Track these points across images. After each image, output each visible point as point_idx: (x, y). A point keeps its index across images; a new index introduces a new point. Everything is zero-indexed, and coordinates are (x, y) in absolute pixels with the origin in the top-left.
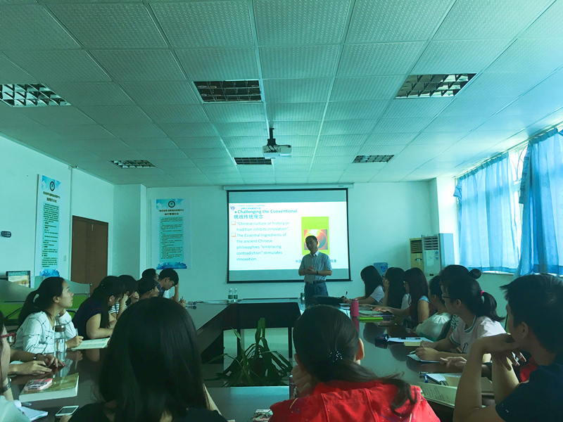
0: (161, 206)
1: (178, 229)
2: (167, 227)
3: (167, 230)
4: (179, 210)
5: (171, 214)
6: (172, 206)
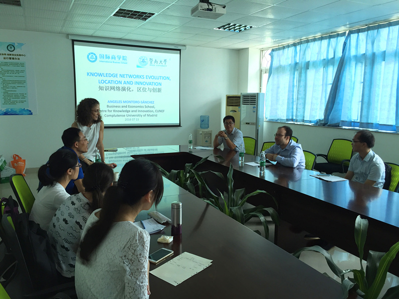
1: (21, 74)
2: (8, 71)
3: (8, 75)
4: (20, 55)
5: (10, 58)
6: (11, 50)
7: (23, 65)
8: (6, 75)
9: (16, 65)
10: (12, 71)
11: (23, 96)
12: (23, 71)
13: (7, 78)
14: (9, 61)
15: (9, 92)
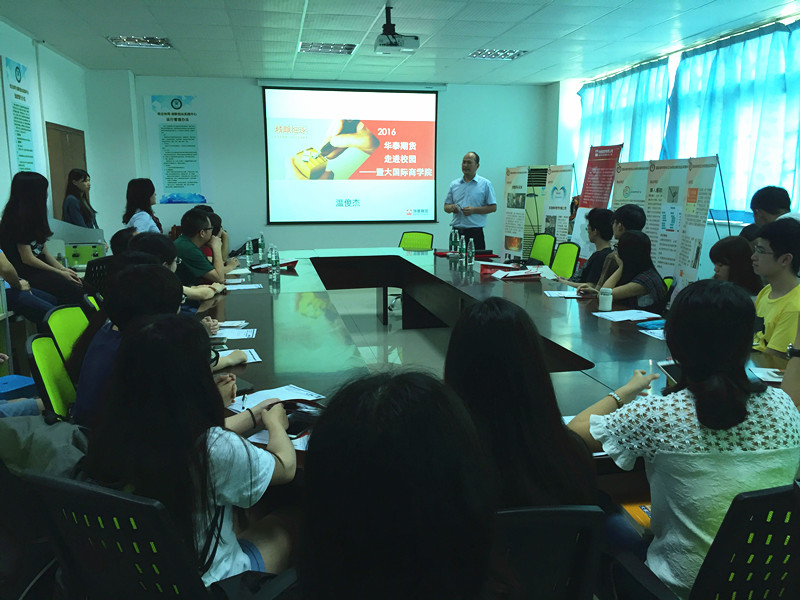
0: (159, 107)
1: (190, 143)
2: (172, 139)
3: (173, 144)
4: (189, 114)
5: (176, 119)
6: (177, 106)
7: (192, 128)
8: (171, 144)
9: (184, 128)
10: (179, 139)
11: (194, 175)
12: (193, 138)
13: (172, 149)
14: (173, 123)
15: (175, 170)
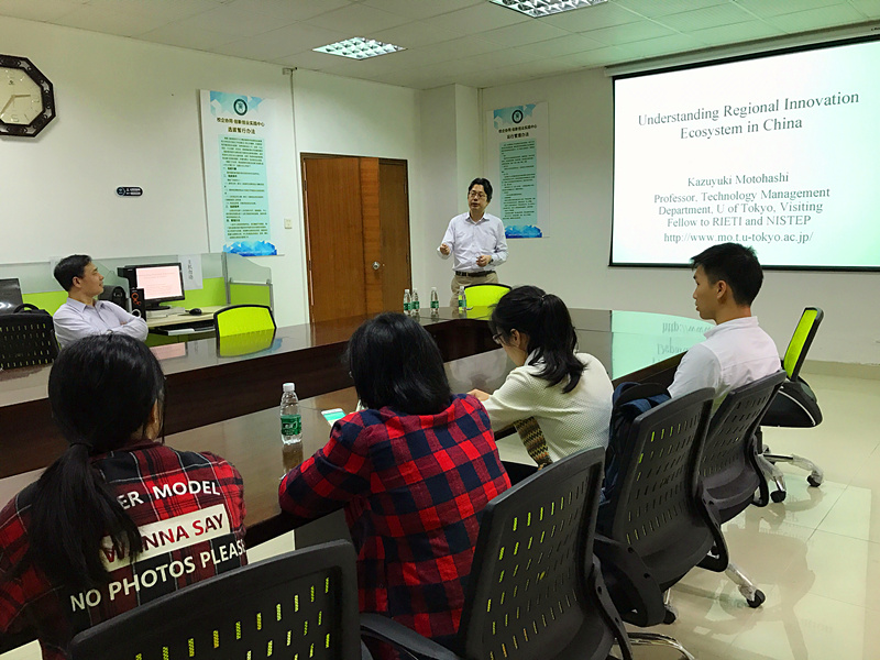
0: (501, 123)
1: (529, 163)
2: (512, 159)
3: (512, 166)
4: (529, 127)
5: (516, 136)
6: (517, 120)
7: (532, 145)
8: (510, 166)
9: (523, 146)
10: (518, 159)
11: (531, 202)
13: (511, 173)
14: (514, 140)
15: (513, 197)
